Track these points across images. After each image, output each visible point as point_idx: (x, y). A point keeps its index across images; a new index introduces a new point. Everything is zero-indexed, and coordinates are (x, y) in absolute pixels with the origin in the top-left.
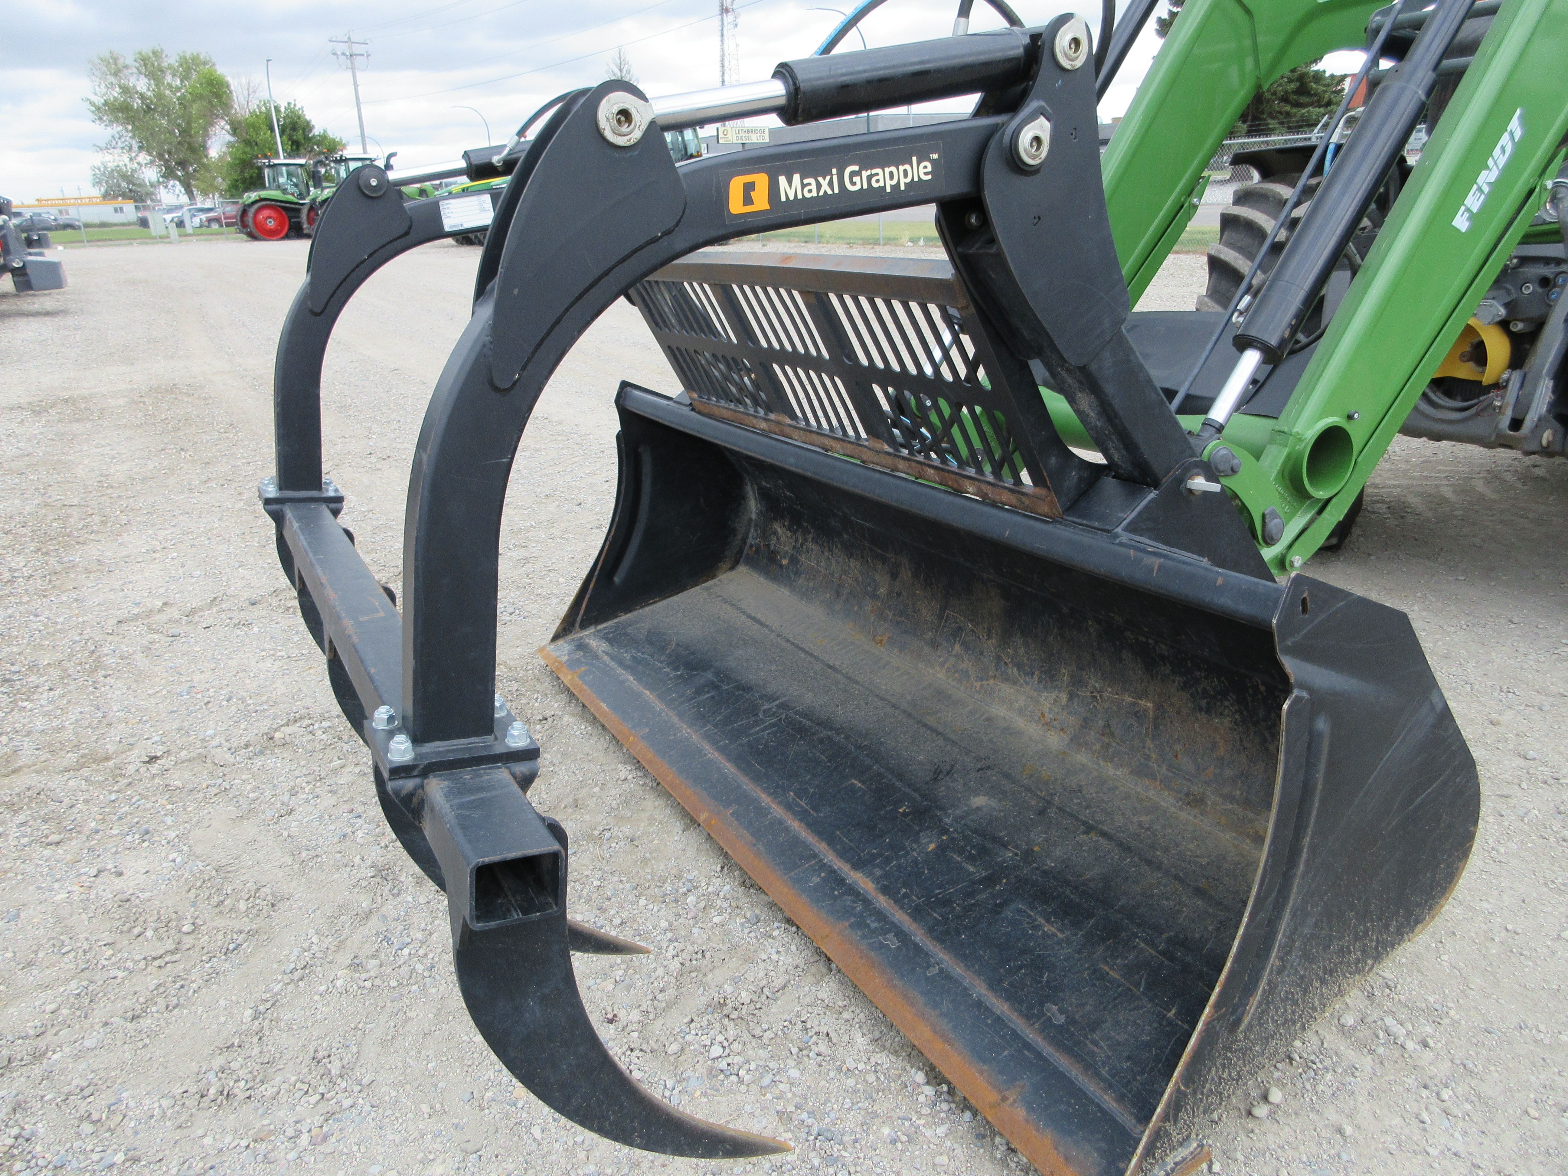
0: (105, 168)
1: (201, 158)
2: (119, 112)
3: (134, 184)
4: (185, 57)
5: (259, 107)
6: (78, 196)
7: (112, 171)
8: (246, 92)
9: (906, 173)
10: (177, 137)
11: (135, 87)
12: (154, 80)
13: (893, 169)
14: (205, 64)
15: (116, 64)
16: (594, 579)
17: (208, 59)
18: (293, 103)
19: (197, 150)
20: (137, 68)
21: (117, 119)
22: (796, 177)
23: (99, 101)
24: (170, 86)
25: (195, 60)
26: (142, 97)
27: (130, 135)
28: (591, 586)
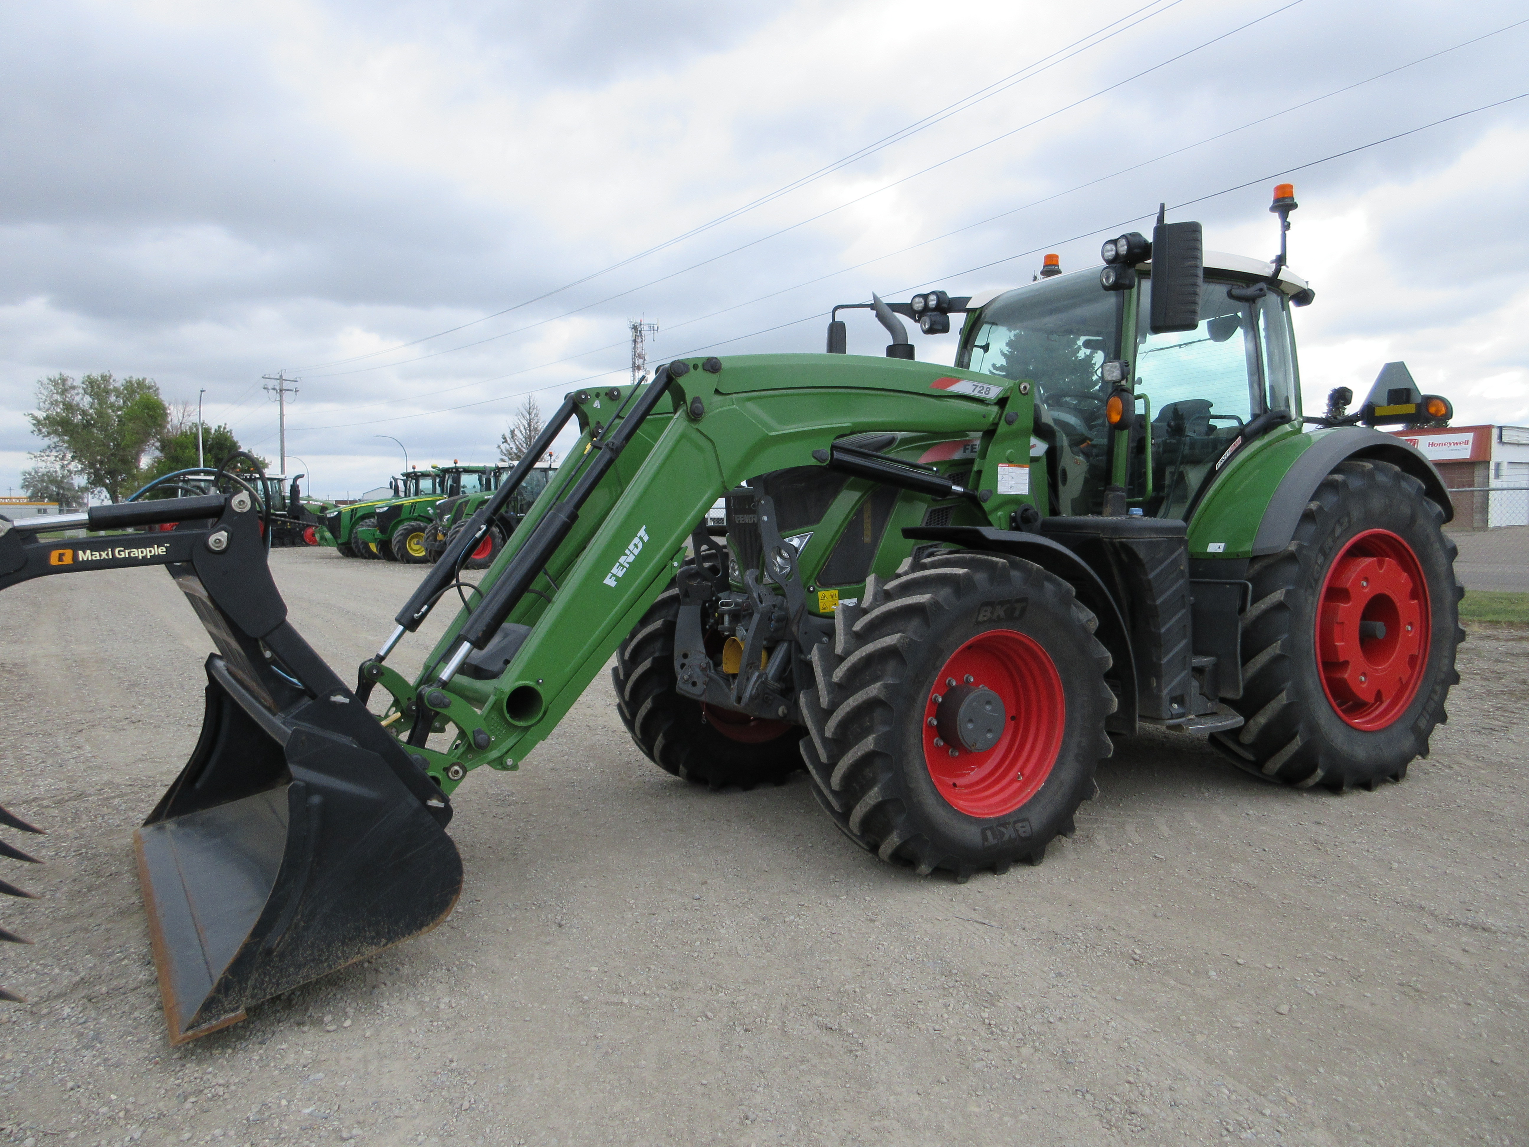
0: (36, 472)
1: (130, 469)
2: (59, 425)
3: (64, 489)
4: (130, 382)
5: (191, 428)
6: (8, 496)
7: (43, 475)
8: (181, 416)
9: (150, 552)
10: (111, 450)
11: (78, 405)
12: (99, 400)
13: (143, 549)
14: (149, 388)
15: (63, 385)
16: (180, 784)
17: (153, 384)
18: (223, 426)
19: (128, 462)
20: (84, 389)
21: (55, 432)
22: (88, 552)
23: (41, 415)
24: (112, 405)
25: (141, 384)
26: (84, 413)
27: (66, 445)
28: (178, 788)
